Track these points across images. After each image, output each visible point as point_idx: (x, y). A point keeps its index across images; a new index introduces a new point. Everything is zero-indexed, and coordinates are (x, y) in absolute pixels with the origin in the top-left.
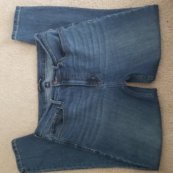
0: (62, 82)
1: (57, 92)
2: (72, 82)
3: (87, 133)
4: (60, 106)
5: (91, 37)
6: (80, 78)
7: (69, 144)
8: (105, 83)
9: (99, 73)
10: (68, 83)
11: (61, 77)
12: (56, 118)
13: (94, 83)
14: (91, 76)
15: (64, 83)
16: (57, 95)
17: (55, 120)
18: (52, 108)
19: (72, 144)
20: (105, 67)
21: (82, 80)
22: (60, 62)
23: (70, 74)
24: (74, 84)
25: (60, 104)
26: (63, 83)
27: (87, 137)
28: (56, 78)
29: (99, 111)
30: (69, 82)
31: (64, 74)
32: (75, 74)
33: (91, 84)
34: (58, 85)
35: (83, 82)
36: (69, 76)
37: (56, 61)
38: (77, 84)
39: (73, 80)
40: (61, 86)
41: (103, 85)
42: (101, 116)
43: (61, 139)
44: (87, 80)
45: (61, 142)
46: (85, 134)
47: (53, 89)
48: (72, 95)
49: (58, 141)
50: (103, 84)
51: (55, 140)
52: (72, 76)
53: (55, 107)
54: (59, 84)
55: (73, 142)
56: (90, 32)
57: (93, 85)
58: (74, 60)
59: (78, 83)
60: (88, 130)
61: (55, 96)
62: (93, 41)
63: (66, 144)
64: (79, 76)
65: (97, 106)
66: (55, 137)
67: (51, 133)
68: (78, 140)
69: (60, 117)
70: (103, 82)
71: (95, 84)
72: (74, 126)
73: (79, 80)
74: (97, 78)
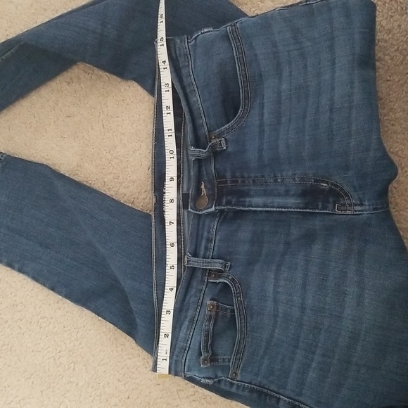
0: (224, 200)
1: (209, 232)
2: (257, 202)
3: (314, 365)
4: (219, 273)
5: (331, 48)
6: (282, 189)
7: (263, 396)
8: (366, 203)
9: (346, 168)
10: (244, 206)
11: (219, 183)
12: (214, 313)
13: (329, 202)
14: (316, 181)
15: (229, 203)
16: (209, 240)
17: (209, 320)
18: (194, 284)
19: (271, 396)
20: (368, 150)
21: (287, 193)
22: (219, 136)
23: (246, 175)
24: (264, 209)
25: (218, 267)
26: (226, 205)
27: (314, 375)
28: (203, 187)
29: (352, 289)
30: (247, 204)
31: (228, 175)
32: (263, 176)
33: (320, 204)
34: (210, 210)
35: (291, 201)
36: (243, 182)
37: (207, 133)
38: (273, 207)
39: (257, 194)
40: (222, 212)
41: (359, 208)
42: (359, 303)
43: (239, 378)
44: (304, 194)
45: (238, 387)
46: (309, 366)
47: (196, 222)
48: (257, 241)
49: (232, 384)
50: (361, 205)
51: (220, 381)
52: (254, 181)
53: (202, 281)
54: (213, 209)
55: (276, 390)
56: (332, 32)
57: (324, 208)
58: (266, 129)
59: (276, 205)
60: (319, 351)
61: (203, 243)
62: (337, 61)
63: (255, 395)
64: (276, 181)
65: (346, 272)
66: (220, 374)
67: (204, 363)
68: (289, 387)
69: (226, 309)
70: (360, 199)
71: (330, 206)
72: (272, 336)
73: (279, 195)
74: (337, 186)
